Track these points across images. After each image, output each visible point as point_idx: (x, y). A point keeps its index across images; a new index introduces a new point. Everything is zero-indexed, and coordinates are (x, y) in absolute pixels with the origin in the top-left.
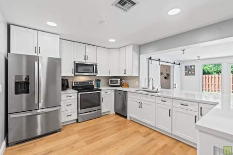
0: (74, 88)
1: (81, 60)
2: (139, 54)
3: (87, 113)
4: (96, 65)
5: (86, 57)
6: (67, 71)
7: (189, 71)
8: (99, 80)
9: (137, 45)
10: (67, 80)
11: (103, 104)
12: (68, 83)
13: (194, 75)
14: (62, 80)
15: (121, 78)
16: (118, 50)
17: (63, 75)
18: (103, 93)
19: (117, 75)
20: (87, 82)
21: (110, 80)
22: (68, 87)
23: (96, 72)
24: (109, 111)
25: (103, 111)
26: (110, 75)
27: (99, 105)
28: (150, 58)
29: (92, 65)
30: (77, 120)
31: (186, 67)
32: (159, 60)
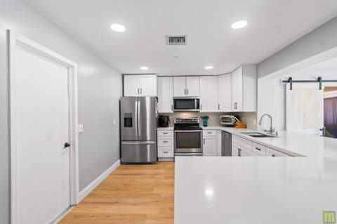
1: (181, 95)
2: (257, 78)
4: (198, 100)
5: (186, 92)
8: (205, 118)
9: (254, 64)
10: (168, 117)
12: (168, 120)
16: (229, 75)
18: (204, 133)
19: (229, 111)
20: (190, 120)
21: (221, 116)
22: (167, 125)
23: (198, 107)
26: (220, 111)
27: (200, 146)
28: (290, 80)
29: (194, 100)
32: (319, 80)
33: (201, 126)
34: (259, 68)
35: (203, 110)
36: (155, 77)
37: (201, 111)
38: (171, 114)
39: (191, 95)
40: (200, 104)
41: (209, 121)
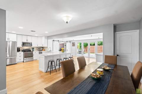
0: (22, 51)
1: (25, 41)
3: (27, 59)
4: (31, 43)
5: (27, 40)
6: (19, 45)
7: (74, 45)
8: (33, 48)
10: (19, 48)
11: (34, 57)
13: (75, 46)
14: (17, 48)
15: (42, 47)
17: (18, 46)
18: (34, 53)
20: (28, 49)
21: (38, 48)
22: (20, 51)
23: (31, 45)
24: (37, 59)
25: (34, 59)
26: (37, 46)
27: (32, 57)
28: (54, 40)
29: (30, 43)
30: (23, 62)
31: (73, 43)
32: (58, 41)
33: (32, 51)
34: (48, 37)
35: (33, 46)
36: (16, 34)
37: (32, 46)
38: (21, 47)
39: (29, 41)
40: (32, 44)
41: (34, 49)
